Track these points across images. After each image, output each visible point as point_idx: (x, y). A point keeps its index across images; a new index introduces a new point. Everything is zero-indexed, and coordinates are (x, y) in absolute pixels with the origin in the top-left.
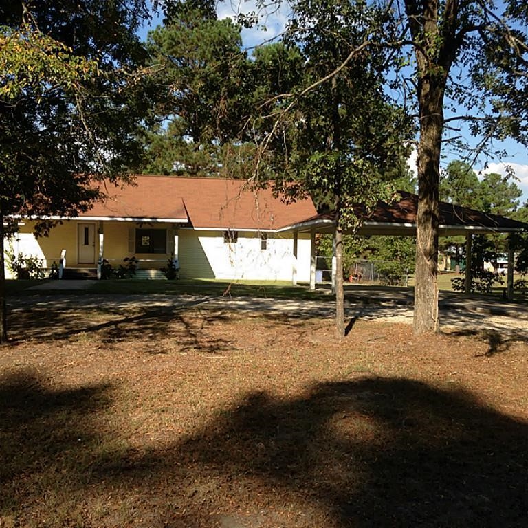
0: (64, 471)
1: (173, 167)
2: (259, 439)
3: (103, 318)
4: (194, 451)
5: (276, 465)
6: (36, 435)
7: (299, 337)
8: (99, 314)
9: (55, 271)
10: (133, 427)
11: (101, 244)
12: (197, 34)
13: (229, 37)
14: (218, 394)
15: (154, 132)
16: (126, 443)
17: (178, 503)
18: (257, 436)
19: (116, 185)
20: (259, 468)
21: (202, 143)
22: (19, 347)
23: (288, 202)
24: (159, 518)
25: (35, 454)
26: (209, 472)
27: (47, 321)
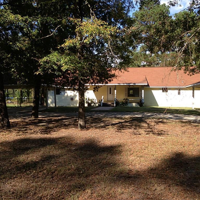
0: (107, 176)
1: (141, 64)
2: (181, 171)
3: (117, 121)
4: (154, 173)
5: (189, 183)
6: (97, 161)
7: (197, 131)
8: (116, 119)
9: (100, 104)
10: (130, 162)
11: (115, 94)
12: (151, 12)
13: (164, 11)
14: (162, 152)
15: (134, 51)
16: (128, 168)
17: (149, 193)
18: (180, 170)
19: (121, 72)
20: (181, 183)
21: (154, 53)
22: (90, 130)
23: (191, 75)
24: (142, 197)
25: (97, 168)
26: (161, 182)
27: (98, 121)
